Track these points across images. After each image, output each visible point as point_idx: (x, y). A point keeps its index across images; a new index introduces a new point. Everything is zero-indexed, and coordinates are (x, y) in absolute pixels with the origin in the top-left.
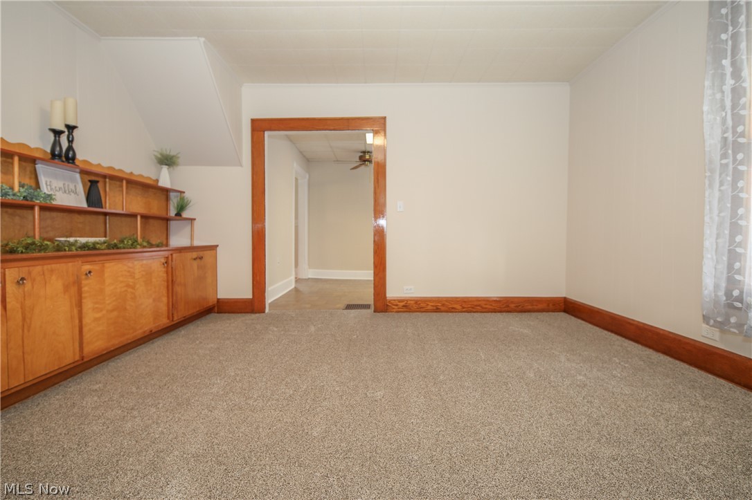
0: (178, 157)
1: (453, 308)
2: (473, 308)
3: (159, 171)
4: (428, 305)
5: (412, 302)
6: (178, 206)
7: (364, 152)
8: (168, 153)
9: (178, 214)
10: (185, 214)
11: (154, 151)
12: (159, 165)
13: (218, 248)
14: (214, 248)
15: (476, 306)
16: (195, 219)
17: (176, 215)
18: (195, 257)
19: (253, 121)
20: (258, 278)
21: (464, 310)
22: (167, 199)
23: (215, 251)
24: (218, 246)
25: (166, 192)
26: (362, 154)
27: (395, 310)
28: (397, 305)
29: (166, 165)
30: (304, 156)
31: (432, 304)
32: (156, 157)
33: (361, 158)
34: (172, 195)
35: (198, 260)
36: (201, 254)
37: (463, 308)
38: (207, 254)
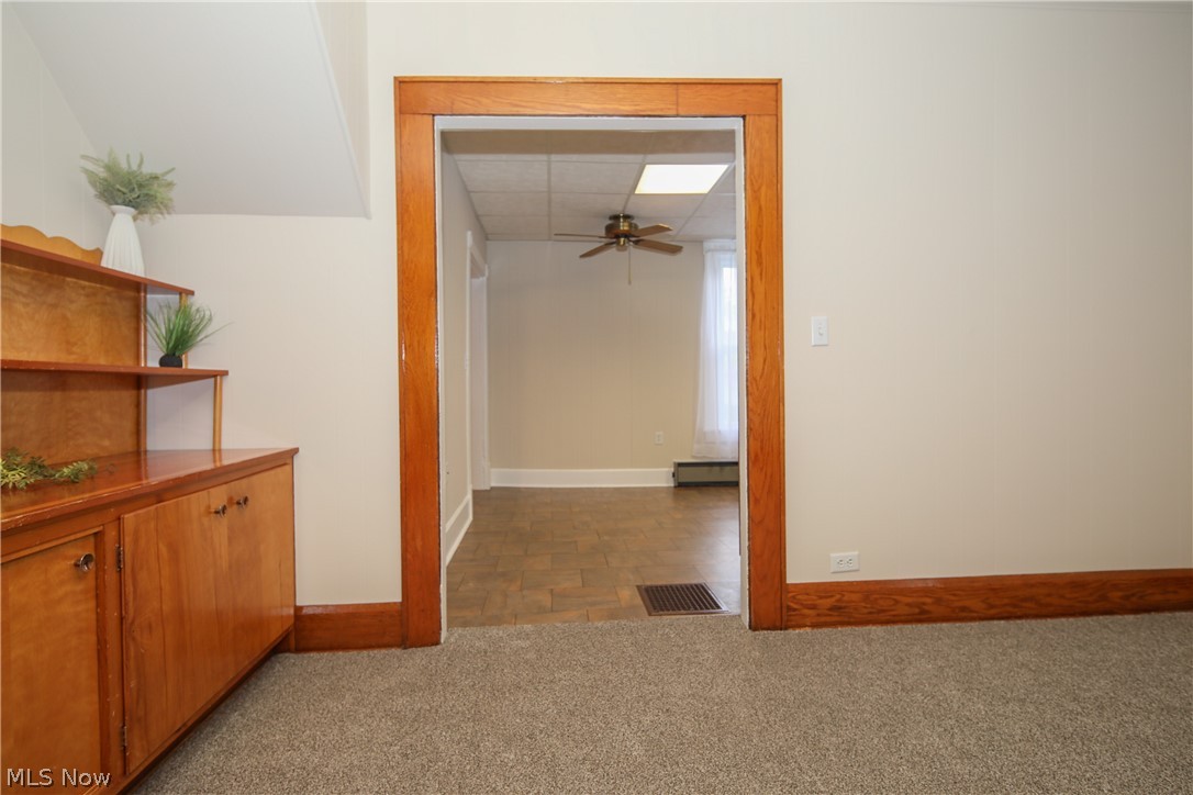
0: (170, 185)
1: (963, 609)
2: (1015, 606)
3: (105, 227)
4: (897, 602)
5: (854, 597)
6: (170, 332)
7: (616, 218)
8: (134, 167)
9: (172, 359)
10: (194, 361)
11: (84, 157)
12: (102, 206)
13: (297, 460)
14: (285, 459)
15: (1025, 600)
16: (225, 373)
17: (163, 362)
18: (218, 504)
19: (401, 84)
20: (419, 543)
21: (993, 612)
22: (138, 313)
23: (287, 468)
24: (296, 451)
25: (132, 290)
26: (610, 222)
27: (808, 622)
28: (813, 607)
29: (128, 203)
30: (482, 227)
31: (909, 600)
32: (93, 179)
33: (609, 229)
34: (153, 300)
35: (233, 511)
36: (239, 488)
37: (992, 607)
38: (264, 481)
